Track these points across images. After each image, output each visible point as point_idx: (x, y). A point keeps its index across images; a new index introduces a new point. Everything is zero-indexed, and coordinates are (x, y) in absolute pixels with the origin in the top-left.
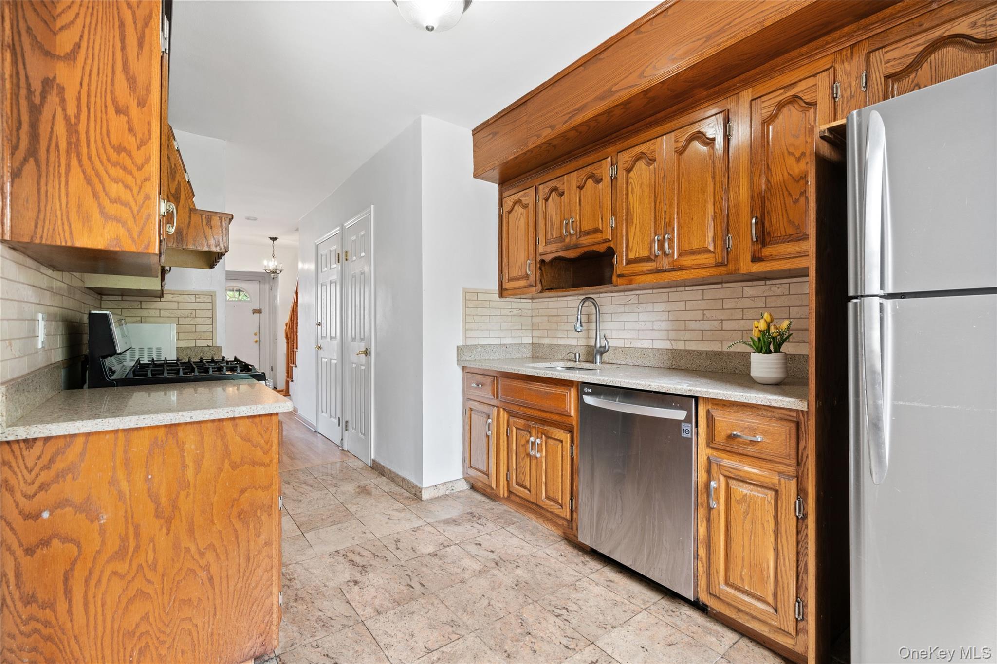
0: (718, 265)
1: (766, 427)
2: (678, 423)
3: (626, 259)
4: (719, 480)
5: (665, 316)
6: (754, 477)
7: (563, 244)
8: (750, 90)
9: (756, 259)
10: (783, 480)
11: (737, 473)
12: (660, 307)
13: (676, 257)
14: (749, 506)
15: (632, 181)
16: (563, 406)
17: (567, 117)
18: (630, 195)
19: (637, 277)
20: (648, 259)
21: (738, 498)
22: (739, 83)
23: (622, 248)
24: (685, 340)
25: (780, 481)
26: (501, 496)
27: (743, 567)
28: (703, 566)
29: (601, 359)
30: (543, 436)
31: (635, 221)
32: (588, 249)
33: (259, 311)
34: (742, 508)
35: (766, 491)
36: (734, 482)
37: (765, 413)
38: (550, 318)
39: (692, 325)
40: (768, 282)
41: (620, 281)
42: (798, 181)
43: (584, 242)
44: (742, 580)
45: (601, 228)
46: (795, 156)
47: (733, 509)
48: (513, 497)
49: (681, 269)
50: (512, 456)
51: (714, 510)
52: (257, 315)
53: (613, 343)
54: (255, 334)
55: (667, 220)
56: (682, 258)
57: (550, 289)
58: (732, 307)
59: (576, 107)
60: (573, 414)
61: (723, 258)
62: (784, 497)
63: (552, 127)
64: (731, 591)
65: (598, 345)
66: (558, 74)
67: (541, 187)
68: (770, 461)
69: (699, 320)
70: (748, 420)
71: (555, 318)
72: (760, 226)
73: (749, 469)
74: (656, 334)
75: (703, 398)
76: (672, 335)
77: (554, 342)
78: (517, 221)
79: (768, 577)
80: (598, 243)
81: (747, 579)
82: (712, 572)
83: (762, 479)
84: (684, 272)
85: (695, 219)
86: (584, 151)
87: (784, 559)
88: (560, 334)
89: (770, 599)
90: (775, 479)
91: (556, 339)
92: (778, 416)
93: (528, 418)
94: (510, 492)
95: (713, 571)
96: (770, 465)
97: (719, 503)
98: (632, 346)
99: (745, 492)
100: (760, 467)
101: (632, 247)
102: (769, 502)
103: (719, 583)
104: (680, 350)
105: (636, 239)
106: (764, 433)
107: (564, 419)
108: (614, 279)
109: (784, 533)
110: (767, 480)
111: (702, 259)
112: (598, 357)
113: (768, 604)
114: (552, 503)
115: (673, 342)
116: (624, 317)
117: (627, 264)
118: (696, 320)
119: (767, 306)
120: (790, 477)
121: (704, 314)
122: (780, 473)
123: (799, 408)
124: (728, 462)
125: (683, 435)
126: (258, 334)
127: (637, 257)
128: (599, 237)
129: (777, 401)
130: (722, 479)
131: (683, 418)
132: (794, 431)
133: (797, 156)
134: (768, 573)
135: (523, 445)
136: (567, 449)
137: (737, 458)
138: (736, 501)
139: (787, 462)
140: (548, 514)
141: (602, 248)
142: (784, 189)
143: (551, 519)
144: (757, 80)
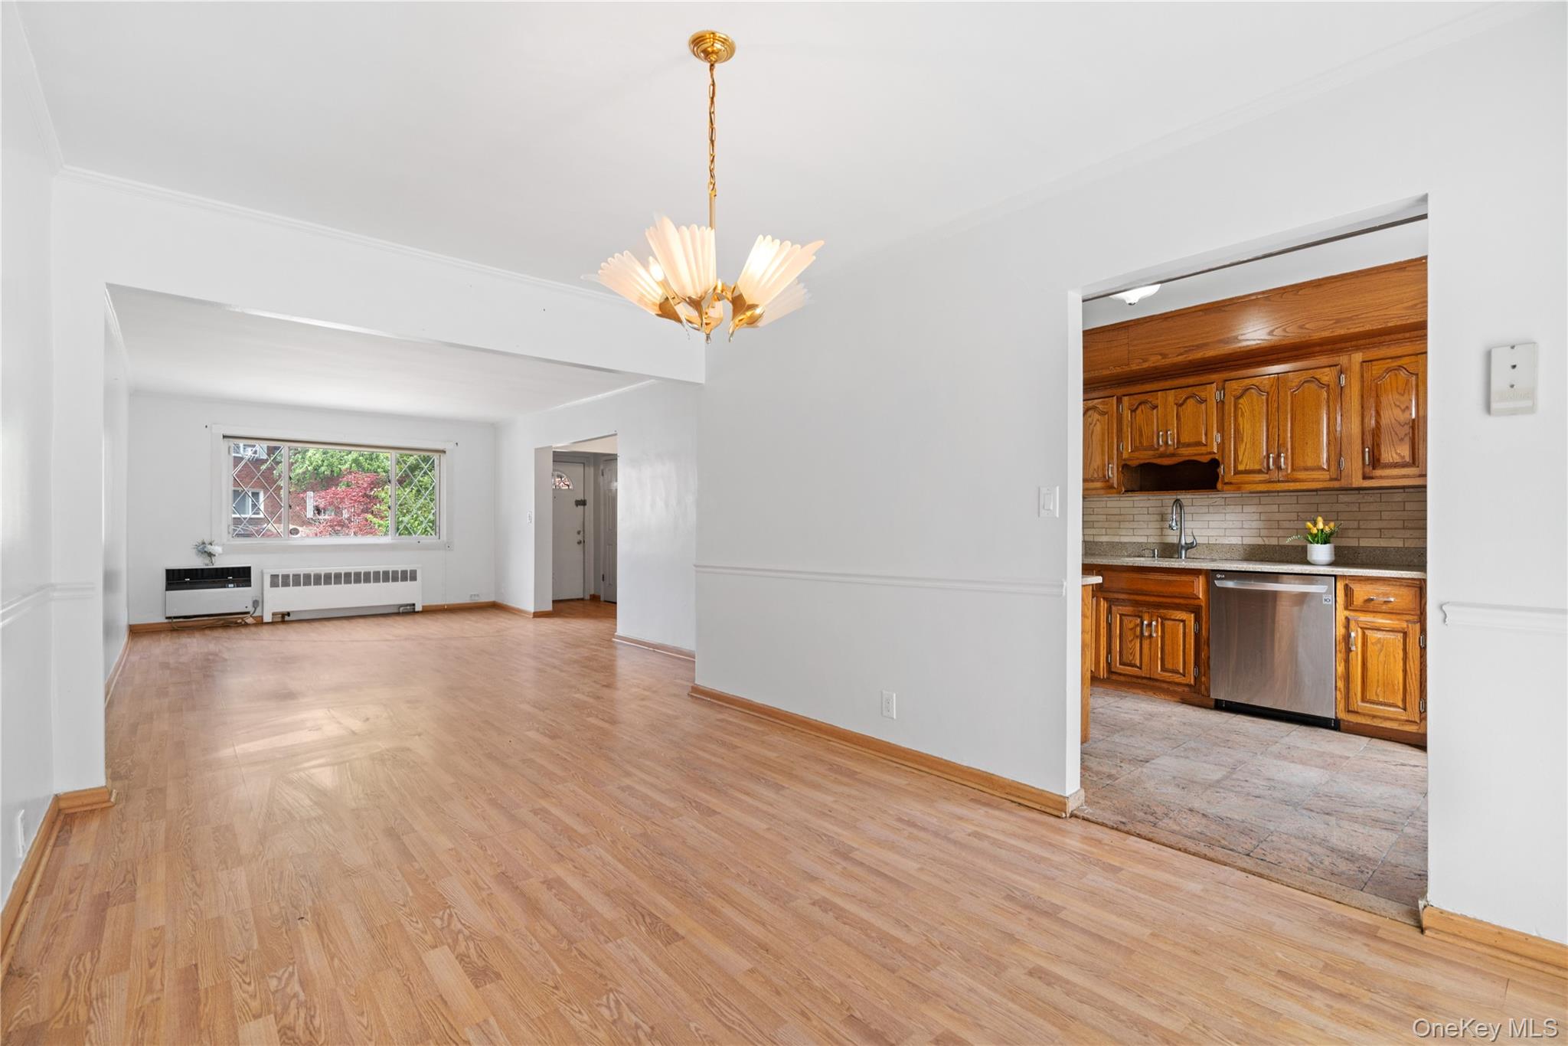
0: (1331, 479)
1: (1397, 592)
2: (1320, 595)
3: (1234, 470)
4: (1357, 631)
5: (1256, 517)
6: (1387, 626)
7: (1156, 452)
8: (1361, 354)
9: (1365, 477)
10: (1410, 625)
11: (1373, 624)
12: (1253, 509)
13: (1289, 471)
14: (1383, 646)
15: (1242, 407)
16: (1191, 591)
17: (1182, 350)
18: (1240, 419)
19: (1246, 485)
20: (1260, 472)
21: (1374, 641)
22: (1351, 347)
23: (1230, 460)
24: (1278, 537)
25: (1408, 626)
26: (1102, 677)
27: (1378, 686)
28: (1341, 694)
29: (1186, 554)
30: (1159, 619)
31: (1245, 439)
32: (1187, 458)
33: (582, 503)
34: (1377, 647)
35: (1396, 634)
36: (1370, 631)
37: (1394, 583)
38: (1108, 517)
39: (1286, 525)
40: (1361, 492)
41: (1226, 487)
42: (1403, 426)
43: (1183, 452)
44: (1377, 695)
45: (1204, 442)
46: (1401, 408)
47: (1369, 649)
48: (1114, 677)
49: (1295, 481)
50: (1115, 643)
51: (1353, 653)
52: (581, 508)
53: (1199, 540)
54: (579, 533)
55: (1280, 442)
56: (1295, 473)
57: (1133, 491)
58: (1328, 510)
59: (1195, 344)
60: (1201, 597)
61: (1337, 475)
62: (1411, 635)
63: (1164, 356)
64: (1368, 705)
65: (1183, 542)
66: (1172, 312)
67: (1126, 399)
68: (1399, 614)
69: (1294, 521)
70: (1382, 588)
71: (1117, 517)
72: (1371, 453)
73: (1381, 621)
74: (1246, 532)
75: (1341, 576)
76: (1264, 532)
77: (1116, 539)
78: (1091, 427)
79: (1399, 689)
80: (1202, 454)
81: (1381, 694)
82: (1350, 696)
83: (1394, 626)
84: (1298, 484)
85: (1310, 443)
86: (1183, 373)
87: (1411, 675)
88: (1123, 532)
89: (1400, 704)
90: (1404, 625)
91: (1118, 537)
92: (1405, 584)
93: (1137, 603)
94: (1110, 671)
95: (1352, 693)
96: (1399, 617)
97: (1357, 647)
98: (1217, 542)
99: (1379, 636)
100: (1391, 619)
101: (1242, 461)
102: (1399, 641)
103: (1357, 702)
104: (1274, 546)
105: (1246, 454)
106: (1395, 596)
107: (1192, 602)
108: (1219, 485)
109: (1411, 658)
110: (1398, 626)
111: (1316, 475)
112: (1183, 552)
113: (1399, 707)
114: (1171, 674)
115: (1265, 539)
116: (1208, 517)
117: (1235, 474)
118: (1290, 521)
119: (1361, 510)
120: (1415, 623)
121: (1298, 516)
122: (1407, 621)
123: (1420, 577)
124: (1364, 618)
125: (1324, 603)
126: (582, 533)
127: (1247, 468)
128: (1203, 450)
129: (1407, 574)
130: (1359, 630)
131: (1324, 591)
132: (1418, 592)
133: (1403, 408)
134: (1398, 686)
135: (1131, 629)
136: (1191, 628)
137: (1372, 615)
138: (1372, 644)
139: (1413, 613)
140: (1165, 686)
141: (1205, 459)
142: (1392, 430)
143: (1168, 689)
144: (1368, 348)
